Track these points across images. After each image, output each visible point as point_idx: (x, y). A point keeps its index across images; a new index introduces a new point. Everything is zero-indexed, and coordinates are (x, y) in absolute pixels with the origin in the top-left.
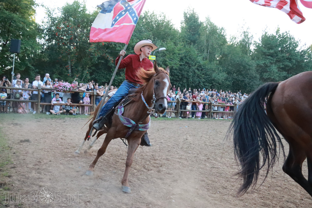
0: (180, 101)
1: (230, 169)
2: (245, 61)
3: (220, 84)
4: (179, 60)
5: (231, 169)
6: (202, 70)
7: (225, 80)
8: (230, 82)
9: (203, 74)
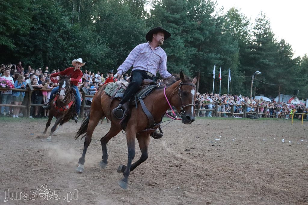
0: (32, 89)
1: (118, 202)
2: (137, 29)
3: (97, 63)
4: (31, 19)
5: (120, 202)
6: (69, 39)
7: (105, 56)
8: (113, 60)
9: (71, 45)
